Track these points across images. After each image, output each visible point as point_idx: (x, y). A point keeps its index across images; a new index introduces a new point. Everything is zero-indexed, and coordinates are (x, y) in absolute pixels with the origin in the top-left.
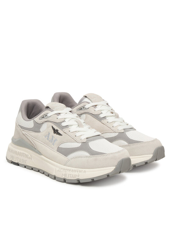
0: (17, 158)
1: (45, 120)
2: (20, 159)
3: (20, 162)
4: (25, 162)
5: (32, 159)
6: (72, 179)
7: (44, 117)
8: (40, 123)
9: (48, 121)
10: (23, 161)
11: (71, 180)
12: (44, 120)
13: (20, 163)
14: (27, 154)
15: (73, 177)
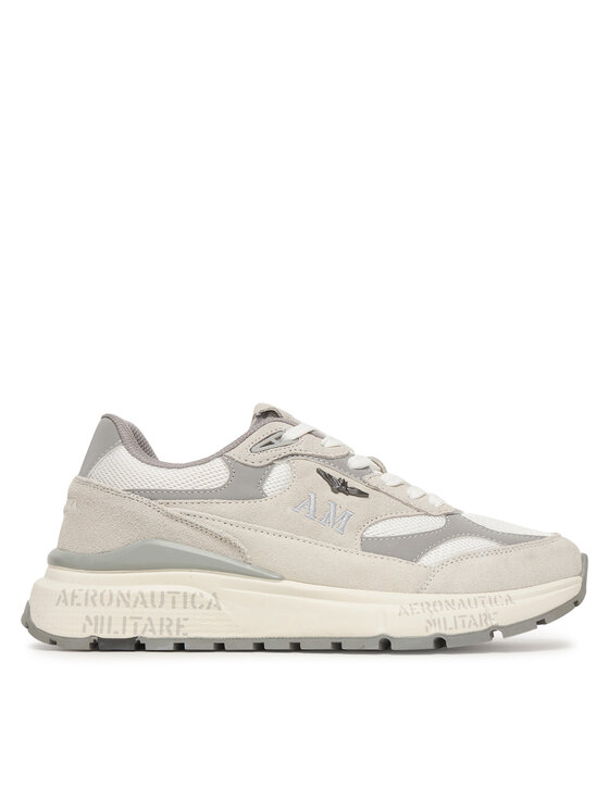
0: (132, 618)
1: (278, 452)
2: (149, 619)
3: (153, 630)
4: (179, 626)
5: (222, 606)
6: (471, 630)
7: (270, 443)
8: (262, 464)
9: (292, 455)
10: (166, 623)
11: (469, 634)
12: (272, 453)
13: (148, 635)
14: (191, 590)
15: (475, 624)
